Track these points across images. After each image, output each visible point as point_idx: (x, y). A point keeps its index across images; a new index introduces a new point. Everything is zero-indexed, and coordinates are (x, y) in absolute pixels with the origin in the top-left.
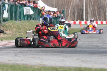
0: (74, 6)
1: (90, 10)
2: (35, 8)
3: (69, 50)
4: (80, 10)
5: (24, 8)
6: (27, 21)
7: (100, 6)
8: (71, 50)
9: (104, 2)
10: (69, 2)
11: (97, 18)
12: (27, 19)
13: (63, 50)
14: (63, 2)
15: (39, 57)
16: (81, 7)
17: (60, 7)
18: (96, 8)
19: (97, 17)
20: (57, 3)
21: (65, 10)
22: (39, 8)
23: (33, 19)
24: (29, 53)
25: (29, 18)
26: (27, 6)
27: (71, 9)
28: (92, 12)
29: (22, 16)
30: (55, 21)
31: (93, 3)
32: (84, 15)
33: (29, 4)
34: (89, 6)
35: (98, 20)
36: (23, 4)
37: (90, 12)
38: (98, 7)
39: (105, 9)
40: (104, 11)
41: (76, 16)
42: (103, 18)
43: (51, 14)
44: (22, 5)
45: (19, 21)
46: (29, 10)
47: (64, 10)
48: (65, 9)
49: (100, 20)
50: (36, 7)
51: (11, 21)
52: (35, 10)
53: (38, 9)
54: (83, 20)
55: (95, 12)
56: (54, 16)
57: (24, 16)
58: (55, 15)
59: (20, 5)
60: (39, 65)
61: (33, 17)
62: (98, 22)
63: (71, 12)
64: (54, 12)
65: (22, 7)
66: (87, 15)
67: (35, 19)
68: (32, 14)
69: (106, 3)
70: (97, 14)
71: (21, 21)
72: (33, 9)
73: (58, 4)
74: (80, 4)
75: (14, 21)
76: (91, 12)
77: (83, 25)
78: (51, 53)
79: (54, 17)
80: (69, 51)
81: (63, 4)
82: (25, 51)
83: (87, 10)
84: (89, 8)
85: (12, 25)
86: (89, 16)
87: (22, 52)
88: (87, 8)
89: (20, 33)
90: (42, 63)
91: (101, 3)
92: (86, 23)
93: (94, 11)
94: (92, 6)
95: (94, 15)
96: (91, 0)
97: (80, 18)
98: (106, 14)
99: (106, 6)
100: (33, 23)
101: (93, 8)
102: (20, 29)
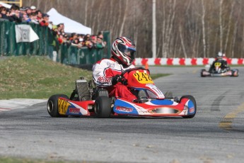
1: (168, 31)
2: (41, 28)
3: (120, 124)
4: (144, 33)
5: (16, 26)
6: (22, 56)
7: (189, 22)
8: (122, 124)
9: (199, 15)
10: (118, 14)
11: (182, 50)
12: (24, 53)
13: (105, 124)
14: (107, 13)
15: (51, 140)
16: (147, 27)
17: (99, 26)
18: (180, 29)
19: (184, 49)
20: (91, 16)
21: (111, 33)
22: (50, 26)
23: (37, 53)
24: (27, 131)
25: (28, 51)
26: (24, 23)
27: (124, 30)
28: (171, 38)
29: (12, 46)
30: (87, 57)
31: (173, 17)
32: (154, 43)
34: (166, 24)
35: (186, 56)
36: (14, 17)
37: (166, 37)
38: (184, 27)
39: (202, 31)
40: (200, 34)
42: (196, 50)
43: (79, 42)
44: (11, 21)
45: (5, 58)
46: (28, 31)
47: (107, 31)
48: (109, 29)
49: (190, 55)
50: (43, 25)
52: (40, 33)
53: (49, 29)
54: (151, 56)
55: (177, 38)
56: (85, 45)
57: (17, 45)
58: (87, 43)
59: (7, 20)
60: (50, 159)
61: (36, 47)
62: (184, 60)
64: (86, 38)
65: (11, 25)
66: (160, 45)
67: (41, 53)
68: (35, 42)
69: (203, 17)
70: (182, 42)
71: (9, 57)
73: (95, 18)
74: (144, 19)
76: (169, 37)
77: (151, 66)
78: (78, 131)
79: (86, 48)
80: (118, 126)
81: (106, 18)
82: (17, 127)
83: (162, 33)
84: (166, 27)
86: (164, 44)
87: (10, 127)
88: (161, 29)
89: (6, 84)
90: (56, 153)
91: (191, 16)
92: (157, 62)
93: (176, 34)
94: (171, 25)
95: (176, 45)
96: (170, 11)
97: (145, 51)
98: (204, 41)
99: (203, 23)
100: (37, 63)
101: (173, 28)
102: (7, 76)
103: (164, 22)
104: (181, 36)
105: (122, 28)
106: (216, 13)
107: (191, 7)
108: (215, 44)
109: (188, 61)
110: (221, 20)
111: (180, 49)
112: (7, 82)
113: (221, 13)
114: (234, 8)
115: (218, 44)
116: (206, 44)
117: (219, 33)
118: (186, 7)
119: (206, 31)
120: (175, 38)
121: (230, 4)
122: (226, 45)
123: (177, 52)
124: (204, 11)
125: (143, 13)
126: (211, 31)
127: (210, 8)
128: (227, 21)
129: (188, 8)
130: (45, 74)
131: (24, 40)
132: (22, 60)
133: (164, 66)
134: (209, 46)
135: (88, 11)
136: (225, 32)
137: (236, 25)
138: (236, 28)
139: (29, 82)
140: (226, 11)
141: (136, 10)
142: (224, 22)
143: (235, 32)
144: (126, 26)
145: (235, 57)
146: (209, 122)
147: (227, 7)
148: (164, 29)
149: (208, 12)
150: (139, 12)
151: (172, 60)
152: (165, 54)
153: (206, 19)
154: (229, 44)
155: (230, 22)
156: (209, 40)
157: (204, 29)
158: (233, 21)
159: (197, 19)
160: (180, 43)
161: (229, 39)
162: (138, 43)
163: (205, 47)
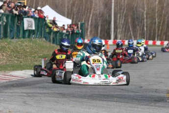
0: (97, 16)
1: (121, 22)
4: (105, 22)
5: (24, 19)
6: (28, 39)
7: (135, 16)
9: (143, 11)
10: (88, 9)
11: (130, 34)
12: (29, 36)
14: (81, 8)
16: (107, 18)
17: (75, 16)
18: (130, 21)
19: (132, 34)
25: (31, 35)
27: (92, 21)
28: (123, 25)
31: (125, 12)
32: (113, 30)
33: (32, 14)
34: (120, 17)
35: (133, 37)
37: (120, 25)
39: (144, 22)
40: (142, 24)
41: (99, 32)
45: (17, 40)
47: (83, 22)
49: (136, 38)
51: (4, 40)
54: (110, 38)
57: (24, 31)
63: (91, 25)
66: (116, 30)
69: (145, 12)
70: (131, 29)
71: (20, 39)
75: (9, 40)
77: (110, 45)
81: (81, 11)
83: (117, 22)
85: (6, 45)
86: (118, 30)
88: (117, 20)
91: (137, 11)
93: (127, 23)
94: (124, 18)
95: (126, 31)
96: (123, 8)
97: (106, 35)
98: (145, 28)
100: (37, 43)
101: (125, 20)
102: (18, 53)
103: (119, 15)
104: (130, 25)
105: (90, 18)
106: (153, 10)
107: (137, 5)
108: (152, 31)
110: (156, 15)
111: (129, 34)
112: (18, 56)
113: (157, 10)
114: (166, 7)
115: (155, 30)
117: (155, 23)
118: (134, 5)
119: (147, 22)
120: (126, 26)
121: (163, 4)
122: (160, 31)
123: (127, 36)
124: (146, 9)
125: (105, 9)
126: (150, 21)
127: (150, 6)
128: (161, 15)
129: (135, 6)
130: (43, 51)
131: (30, 28)
132: (27, 41)
134: (148, 31)
135: (68, 7)
136: (159, 23)
137: (166, 18)
138: (166, 20)
139: (33, 57)
140: (160, 9)
141: (99, 6)
142: (159, 16)
143: (166, 23)
144: (94, 17)
145: (166, 40)
146: (159, 93)
147: (161, 6)
148: (118, 19)
149: (148, 9)
150: (102, 7)
152: (119, 36)
153: (147, 14)
154: (162, 31)
155: (163, 16)
156: (148, 28)
157: (145, 20)
158: (165, 15)
159: (141, 14)
160: (129, 30)
161: (162, 28)
162: (101, 29)
163: (146, 32)
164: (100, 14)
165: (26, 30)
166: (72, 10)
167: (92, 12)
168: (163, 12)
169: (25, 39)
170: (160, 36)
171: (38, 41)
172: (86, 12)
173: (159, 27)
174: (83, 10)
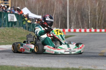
1: (74, 18)
4: (63, 18)
5: (8, 14)
6: (11, 27)
7: (83, 14)
9: (87, 10)
10: (52, 10)
11: (80, 26)
16: (65, 16)
18: (79, 17)
25: (13, 25)
28: (75, 20)
32: (68, 23)
34: (73, 14)
35: (81, 28)
37: (73, 20)
38: (81, 16)
40: (88, 19)
41: (59, 24)
42: (86, 26)
43: (35, 21)
46: (13, 16)
49: (83, 28)
54: (67, 28)
55: (78, 21)
56: (38, 23)
62: (81, 30)
65: (6, 14)
69: (89, 11)
70: (80, 23)
71: (5, 28)
72: (17, 16)
74: (63, 12)
76: (74, 20)
77: (66, 32)
81: (47, 12)
83: (71, 18)
86: (72, 23)
89: (4, 39)
91: (84, 11)
92: (69, 31)
94: (75, 15)
95: (77, 24)
96: (75, 9)
97: (64, 26)
98: (90, 22)
99: (89, 14)
100: (17, 30)
101: (76, 16)
102: (5, 36)
103: (72, 14)
104: (79, 20)
106: (95, 10)
108: (94, 23)
109: (83, 30)
110: (97, 13)
111: (79, 25)
112: (4, 38)
113: (97, 10)
114: (103, 8)
115: (96, 23)
116: (91, 23)
117: (96, 18)
119: (91, 18)
121: (101, 6)
123: (78, 27)
124: (90, 9)
125: (63, 9)
126: (93, 17)
127: (92, 8)
129: (83, 7)
130: (21, 35)
131: (12, 21)
132: (10, 29)
133: (72, 32)
134: (92, 24)
135: (39, 9)
136: (99, 18)
137: (103, 15)
138: (103, 16)
139: (14, 38)
140: (99, 9)
141: (60, 8)
142: (98, 14)
143: (103, 18)
144: (56, 15)
145: (103, 29)
146: (94, 53)
148: (72, 16)
149: (91, 10)
150: (61, 9)
151: (76, 30)
153: (91, 12)
154: (100, 23)
155: (101, 13)
156: (92, 21)
157: (89, 17)
158: (102, 13)
159: (87, 12)
160: (79, 23)
161: (101, 21)
162: (61, 23)
163: (90, 24)
164: (59, 13)
165: (10, 22)
166: (41, 11)
167: (54, 12)
168: (101, 11)
169: (9, 28)
170: (100, 26)
171: (18, 28)
172: (50, 12)
173: (99, 21)
174: (49, 11)
